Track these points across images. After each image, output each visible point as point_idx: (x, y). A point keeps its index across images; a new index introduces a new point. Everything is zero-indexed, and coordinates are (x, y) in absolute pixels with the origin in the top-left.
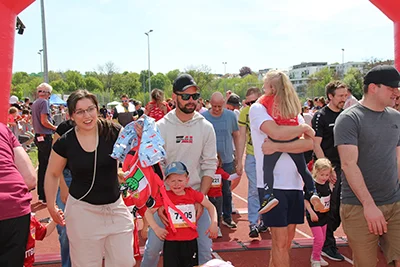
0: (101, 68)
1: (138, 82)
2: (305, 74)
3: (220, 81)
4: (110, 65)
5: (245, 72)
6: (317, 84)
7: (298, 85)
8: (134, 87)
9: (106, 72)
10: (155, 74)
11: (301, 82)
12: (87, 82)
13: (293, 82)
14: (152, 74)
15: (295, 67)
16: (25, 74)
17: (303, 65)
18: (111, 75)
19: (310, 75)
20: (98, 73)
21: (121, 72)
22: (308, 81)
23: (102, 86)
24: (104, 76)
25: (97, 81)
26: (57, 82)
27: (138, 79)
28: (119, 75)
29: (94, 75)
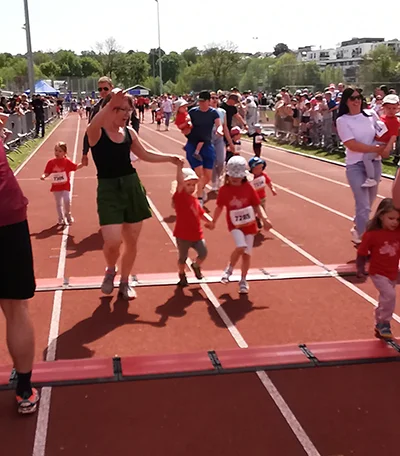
0: (100, 46)
1: (146, 63)
2: (356, 53)
3: (249, 61)
4: (111, 42)
5: (281, 49)
6: (371, 66)
7: (348, 67)
8: (141, 70)
9: (106, 51)
10: (167, 53)
11: (351, 63)
12: (83, 63)
13: (342, 63)
14: (163, 53)
15: (345, 44)
16: (9, 55)
17: (355, 41)
18: (113, 54)
19: (363, 54)
20: (97, 53)
21: (125, 51)
22: (360, 62)
23: (101, 69)
24: (105, 56)
25: (94, 63)
26: (47, 64)
27: (146, 59)
28: (123, 54)
29: (92, 55)
